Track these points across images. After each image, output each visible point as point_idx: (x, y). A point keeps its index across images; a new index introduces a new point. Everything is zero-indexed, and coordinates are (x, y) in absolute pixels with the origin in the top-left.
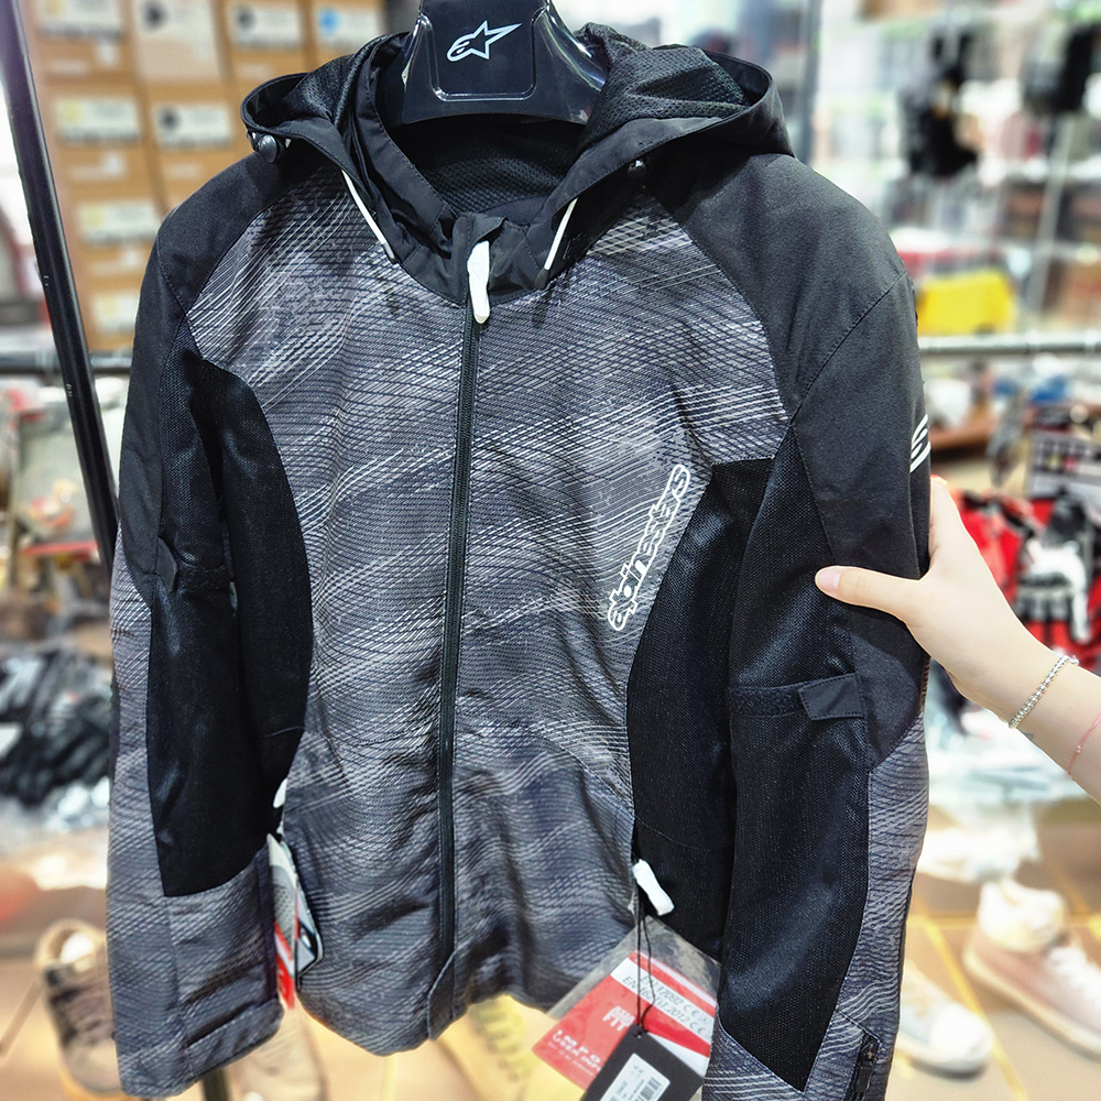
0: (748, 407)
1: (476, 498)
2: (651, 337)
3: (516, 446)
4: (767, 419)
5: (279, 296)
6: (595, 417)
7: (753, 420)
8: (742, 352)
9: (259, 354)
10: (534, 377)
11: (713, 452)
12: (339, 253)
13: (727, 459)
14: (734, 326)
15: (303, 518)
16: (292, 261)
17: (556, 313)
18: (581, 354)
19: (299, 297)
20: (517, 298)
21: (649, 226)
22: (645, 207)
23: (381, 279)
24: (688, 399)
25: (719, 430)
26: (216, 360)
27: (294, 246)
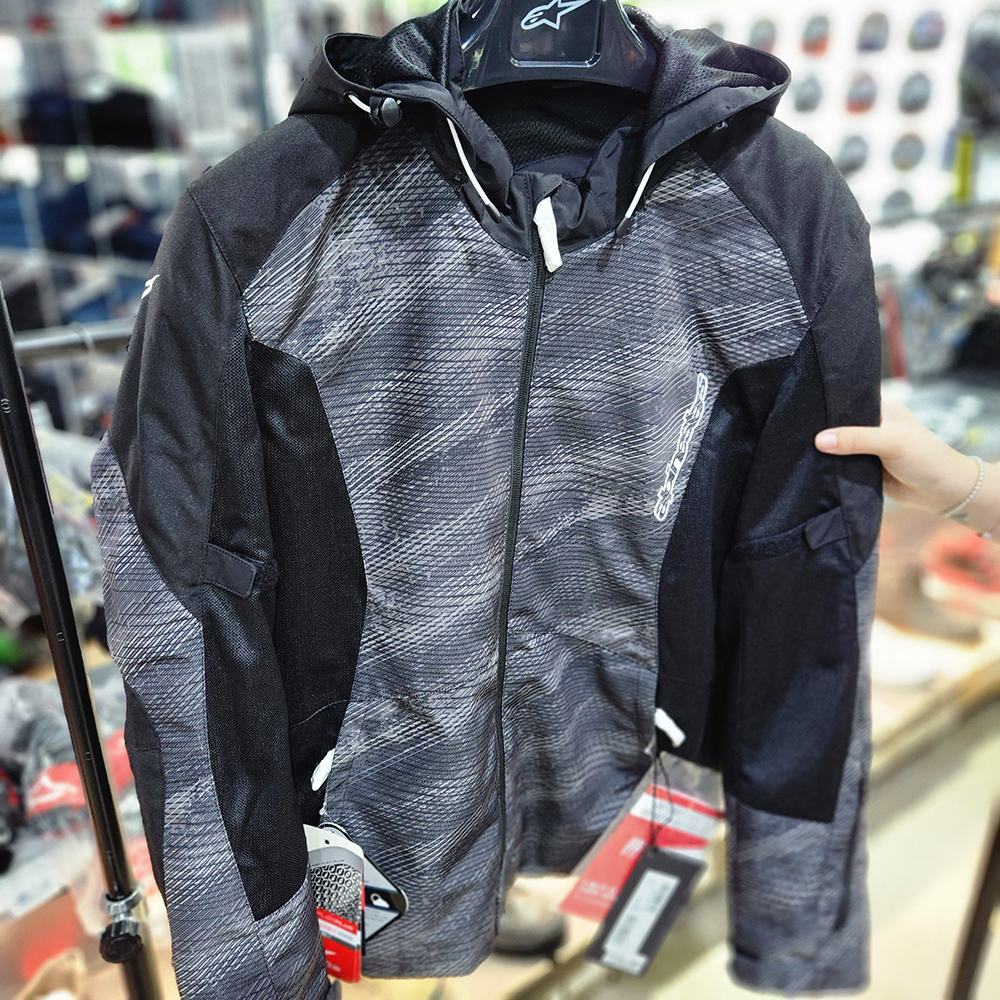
0: (770, 318)
1: (532, 433)
2: (683, 271)
3: (572, 379)
4: (787, 325)
5: (340, 265)
6: (654, 343)
7: (774, 328)
8: (769, 275)
9: (317, 326)
10: (593, 316)
11: (740, 358)
12: (404, 216)
13: (751, 361)
14: (762, 254)
15: (352, 489)
16: (357, 228)
17: (618, 257)
18: (642, 290)
19: (364, 264)
20: (584, 247)
21: (695, 177)
22: (691, 160)
23: (462, 239)
24: (716, 318)
25: (745, 340)
26: (265, 340)
27: (358, 212)
